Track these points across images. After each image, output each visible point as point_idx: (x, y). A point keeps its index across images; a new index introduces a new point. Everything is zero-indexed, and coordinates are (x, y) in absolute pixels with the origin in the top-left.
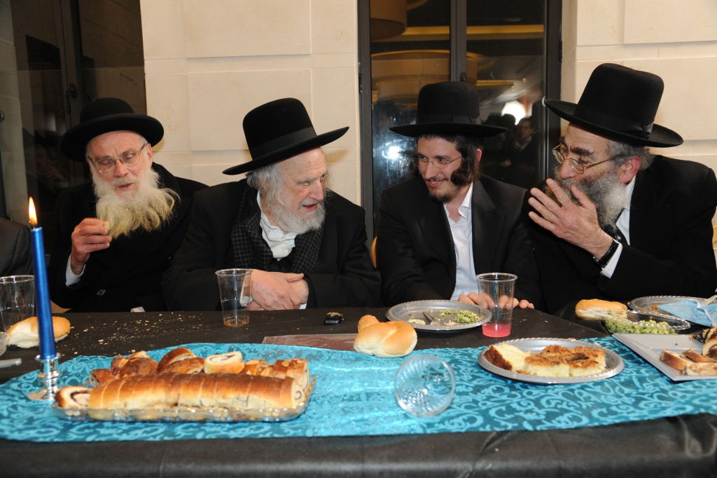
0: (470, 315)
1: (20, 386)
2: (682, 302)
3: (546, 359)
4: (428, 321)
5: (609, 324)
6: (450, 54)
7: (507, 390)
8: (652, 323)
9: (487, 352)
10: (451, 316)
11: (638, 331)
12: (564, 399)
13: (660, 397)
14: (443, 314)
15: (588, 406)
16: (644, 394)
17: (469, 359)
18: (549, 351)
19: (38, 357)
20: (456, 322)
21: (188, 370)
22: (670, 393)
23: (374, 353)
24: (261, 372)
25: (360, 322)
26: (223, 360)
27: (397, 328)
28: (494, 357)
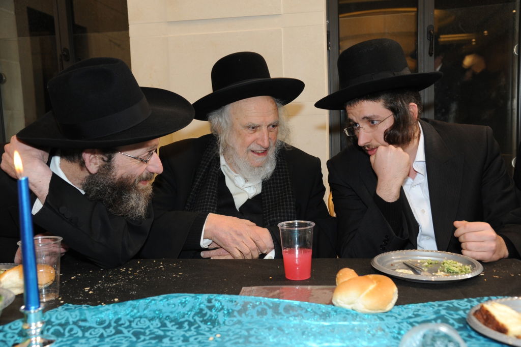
1: (5, 336)
4: (415, 271)
6: (417, 11)
9: (477, 311)
14: (426, 264)
19: (23, 307)
20: (445, 272)
23: (354, 308)
25: (338, 275)
27: (377, 283)
28: (485, 317)
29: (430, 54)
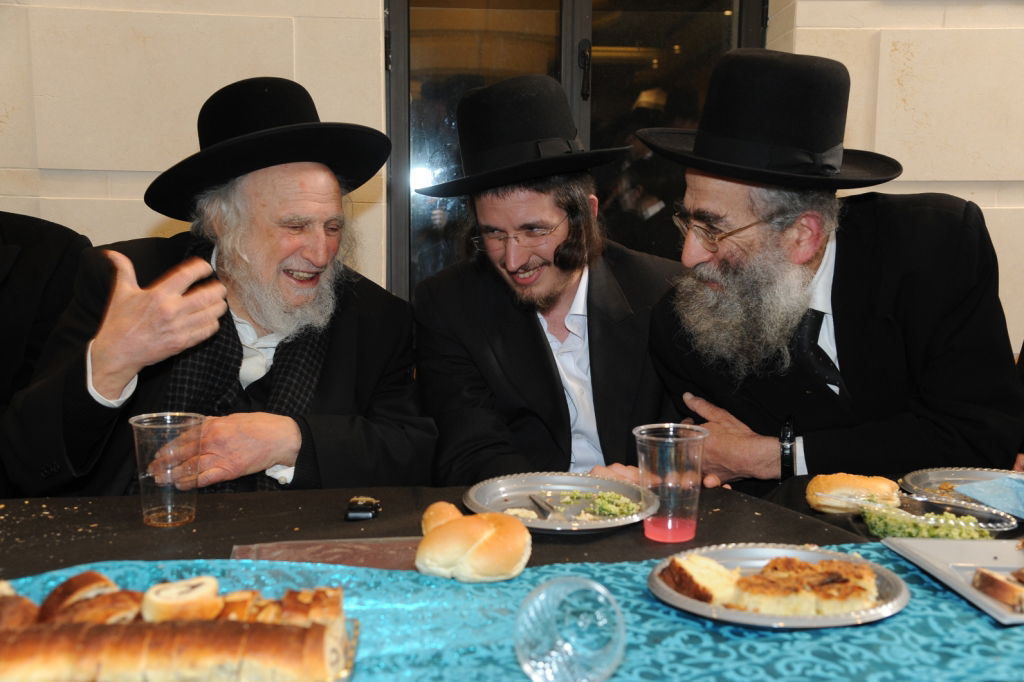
0: (617, 501)
2: (996, 480)
3: (772, 582)
4: (543, 512)
5: (873, 519)
7: (707, 641)
8: (949, 519)
9: (664, 570)
10: (582, 503)
11: (925, 533)
12: (815, 659)
13: (984, 653)
14: (568, 499)
15: (859, 670)
16: (953, 646)
17: (629, 584)
18: (775, 569)
20: (594, 513)
21: (108, 616)
22: (1000, 646)
23: (455, 575)
24: (256, 615)
25: (426, 516)
26: (182, 593)
27: (495, 527)
28: (677, 579)
29: (584, 96)
